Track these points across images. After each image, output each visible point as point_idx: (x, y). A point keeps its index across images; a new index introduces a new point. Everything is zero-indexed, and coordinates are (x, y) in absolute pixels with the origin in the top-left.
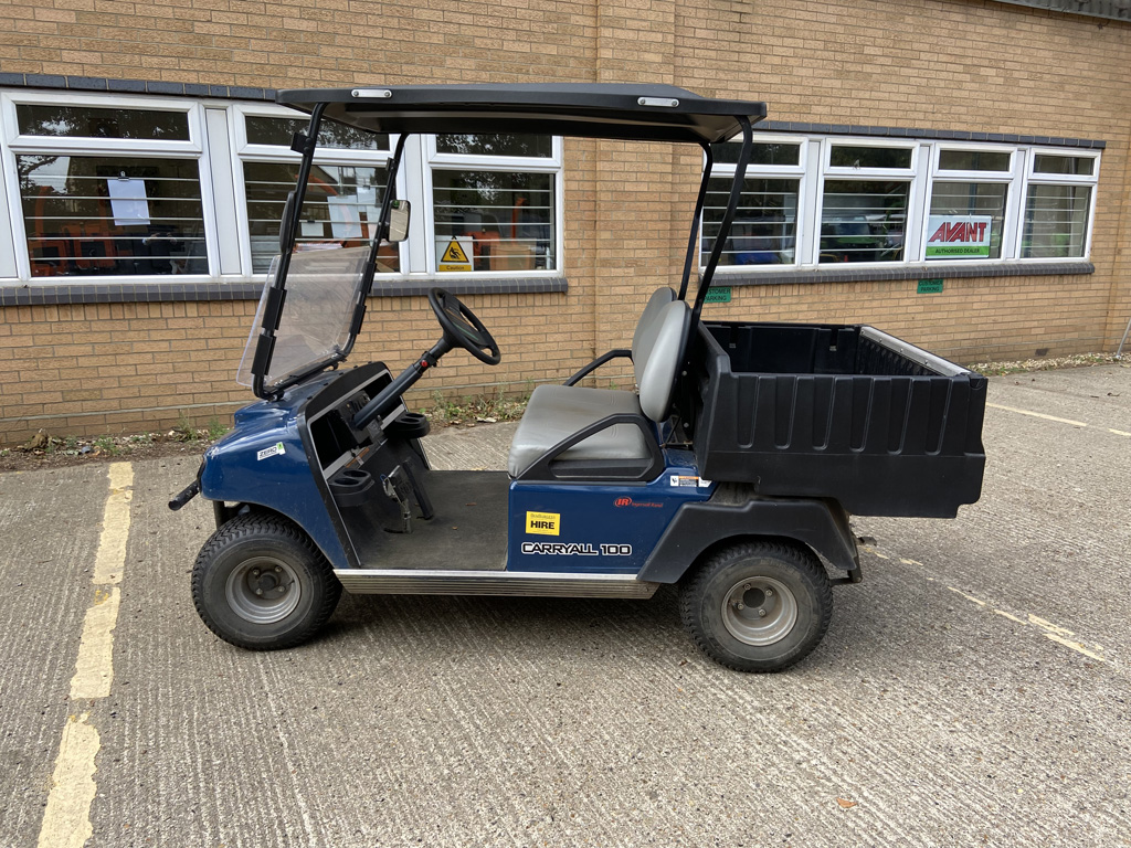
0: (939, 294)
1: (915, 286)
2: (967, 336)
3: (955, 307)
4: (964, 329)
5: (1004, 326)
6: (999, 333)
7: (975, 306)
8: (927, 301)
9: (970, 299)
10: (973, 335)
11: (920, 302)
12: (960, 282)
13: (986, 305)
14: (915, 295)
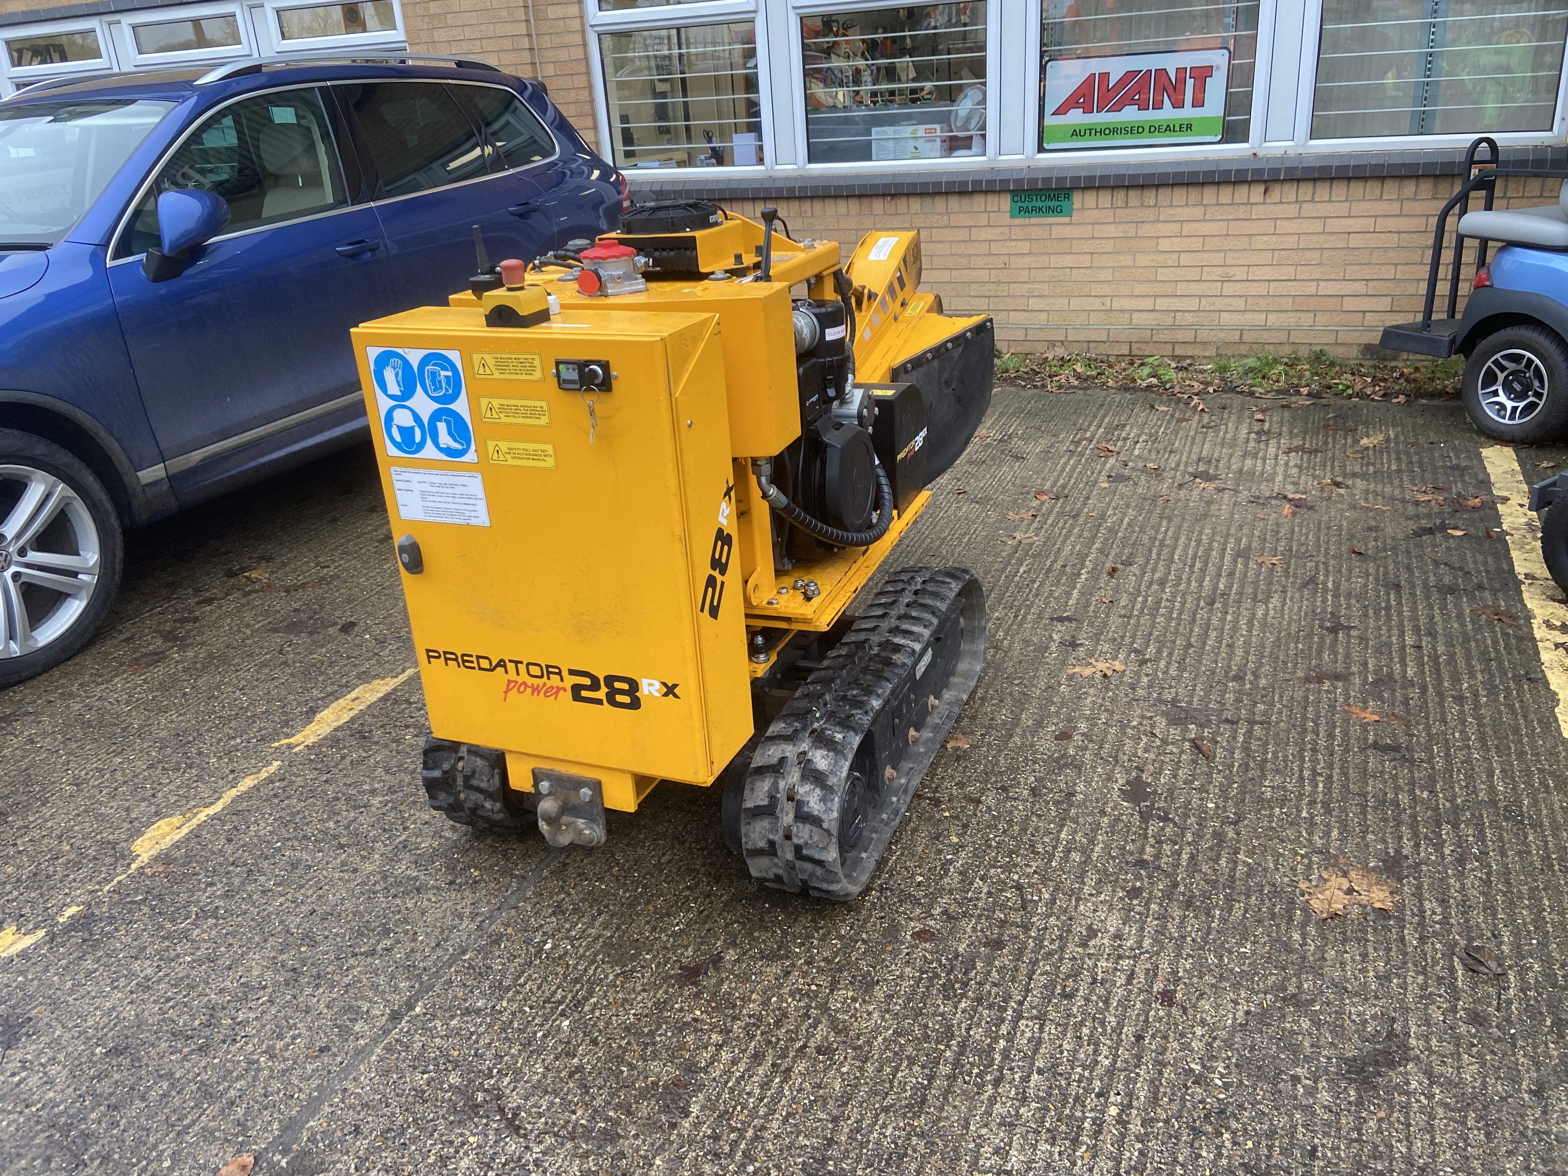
0: (1066, 220)
1: (1005, 202)
2: (1148, 304)
3: (1109, 246)
4: (1139, 289)
5: (1255, 289)
6: (1240, 304)
7: (1164, 245)
8: (1035, 232)
9: (1147, 230)
10: (1162, 304)
11: (1018, 233)
12: (1120, 195)
13: (1197, 244)
14: (1006, 219)
